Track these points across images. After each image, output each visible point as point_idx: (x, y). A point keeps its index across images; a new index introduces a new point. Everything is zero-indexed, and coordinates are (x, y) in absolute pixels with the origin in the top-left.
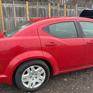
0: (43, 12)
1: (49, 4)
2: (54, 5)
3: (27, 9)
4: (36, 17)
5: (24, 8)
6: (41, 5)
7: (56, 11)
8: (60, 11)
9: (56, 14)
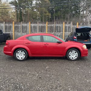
0: (59, 29)
1: (64, 23)
2: (68, 23)
3: (47, 27)
4: (53, 32)
5: (44, 26)
6: (57, 23)
7: (70, 28)
8: (73, 27)
9: (69, 30)
